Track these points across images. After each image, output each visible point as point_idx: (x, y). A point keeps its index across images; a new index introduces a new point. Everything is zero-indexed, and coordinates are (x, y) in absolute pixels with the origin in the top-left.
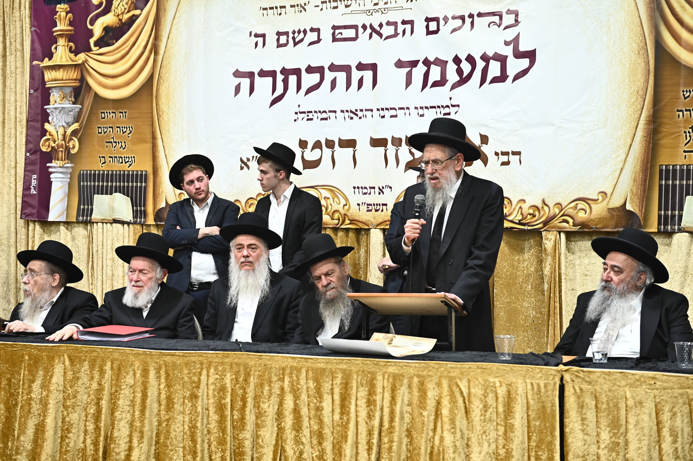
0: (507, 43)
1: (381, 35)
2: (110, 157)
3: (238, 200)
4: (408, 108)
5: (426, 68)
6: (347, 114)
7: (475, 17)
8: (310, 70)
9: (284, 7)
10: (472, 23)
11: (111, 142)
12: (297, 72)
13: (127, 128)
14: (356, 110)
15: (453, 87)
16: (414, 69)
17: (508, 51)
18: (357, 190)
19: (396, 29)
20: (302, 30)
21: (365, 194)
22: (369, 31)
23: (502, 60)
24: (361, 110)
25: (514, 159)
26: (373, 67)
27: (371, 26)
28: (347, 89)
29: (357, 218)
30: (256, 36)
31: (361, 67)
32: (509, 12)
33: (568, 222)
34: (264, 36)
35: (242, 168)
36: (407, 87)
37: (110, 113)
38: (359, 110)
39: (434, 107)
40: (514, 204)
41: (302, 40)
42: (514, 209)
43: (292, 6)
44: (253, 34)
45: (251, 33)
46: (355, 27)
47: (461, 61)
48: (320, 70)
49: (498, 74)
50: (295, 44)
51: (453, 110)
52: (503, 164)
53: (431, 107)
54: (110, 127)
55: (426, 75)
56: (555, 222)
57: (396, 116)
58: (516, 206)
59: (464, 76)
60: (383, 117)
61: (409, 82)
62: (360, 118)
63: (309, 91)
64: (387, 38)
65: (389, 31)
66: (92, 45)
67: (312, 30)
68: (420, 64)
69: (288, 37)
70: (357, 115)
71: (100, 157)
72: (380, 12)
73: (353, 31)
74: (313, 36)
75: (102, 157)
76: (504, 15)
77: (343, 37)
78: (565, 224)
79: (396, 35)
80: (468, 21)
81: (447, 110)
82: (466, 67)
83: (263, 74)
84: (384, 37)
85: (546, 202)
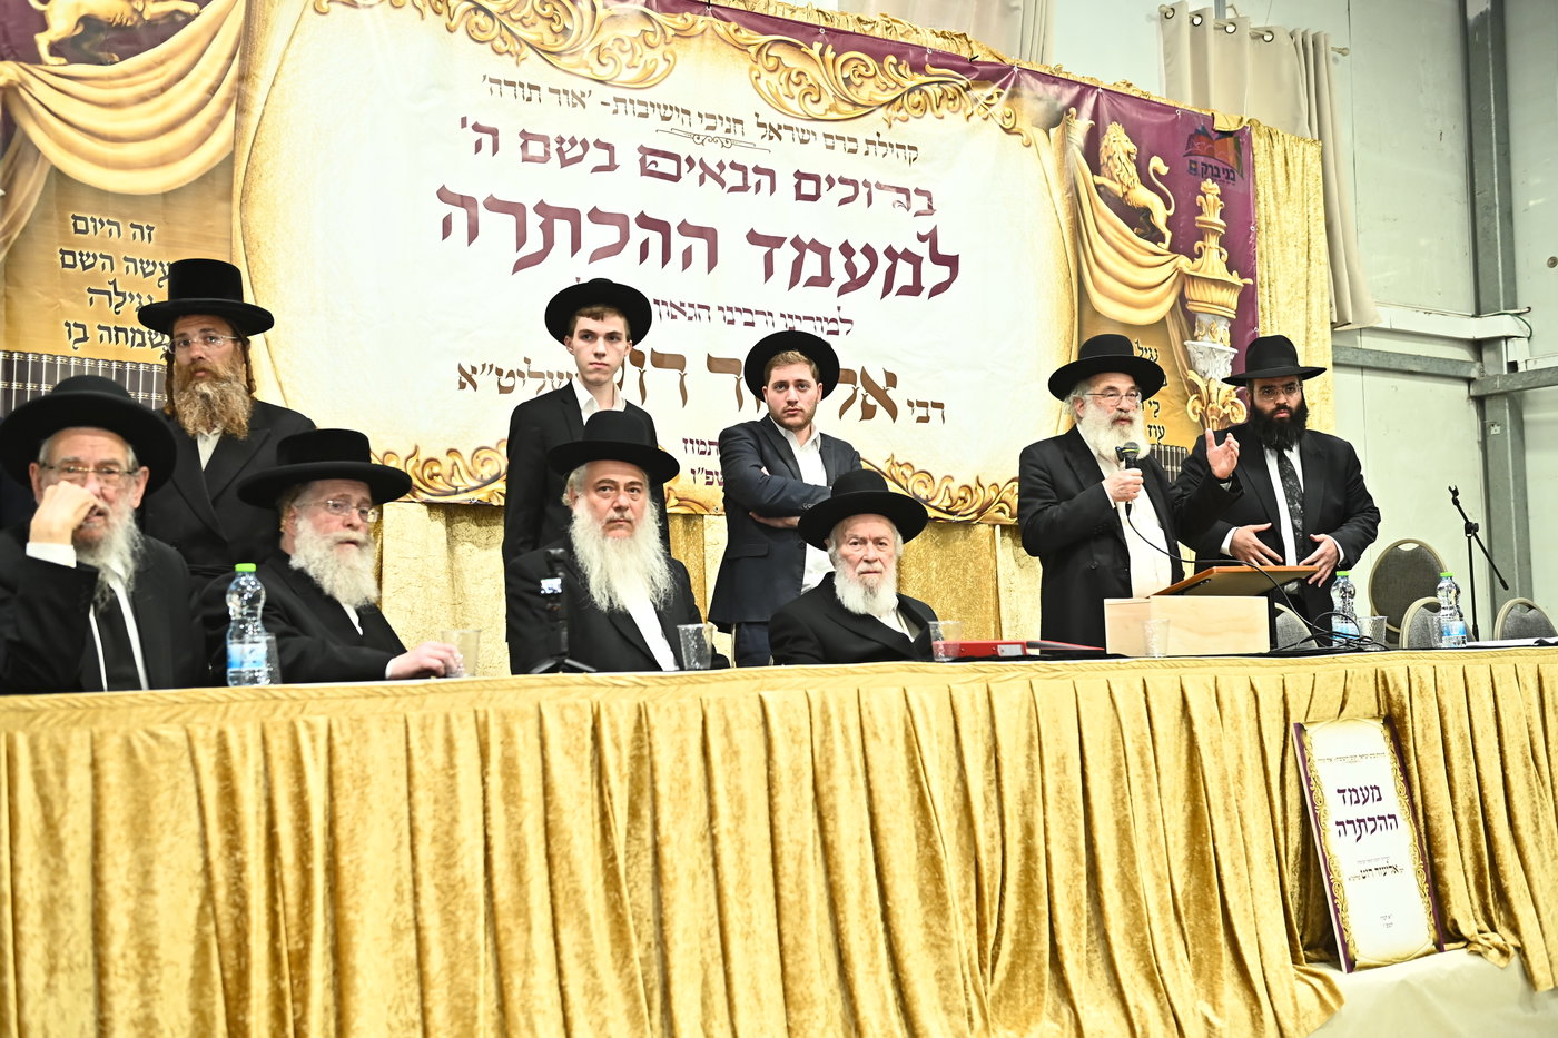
0: (921, 238)
1: (723, 184)
2: (100, 327)
3: (456, 451)
4: (770, 314)
5: (797, 253)
6: (664, 309)
7: (873, 188)
8: (596, 216)
9: (537, 88)
10: (870, 196)
11: (108, 293)
12: (572, 216)
13: (154, 264)
14: (682, 304)
15: (843, 290)
16: (776, 251)
17: (922, 250)
18: (689, 445)
19: (745, 179)
20: (579, 140)
21: (703, 453)
22: (698, 170)
23: (916, 261)
24: (691, 306)
25: (934, 413)
26: (709, 234)
27: (702, 163)
28: (664, 263)
29: (691, 496)
30: (477, 128)
31: (685, 228)
32: (917, 191)
33: (1004, 512)
34: (494, 132)
35: (462, 386)
36: (767, 278)
37: (101, 221)
38: (686, 305)
39: (812, 319)
40: (938, 482)
41: (579, 159)
42: (939, 490)
43: (551, 90)
44: (470, 123)
45: (464, 122)
46: (676, 157)
47: (853, 252)
48: (621, 221)
49: (910, 283)
50: (565, 163)
51: (843, 327)
52: (920, 420)
53: (806, 318)
54: (102, 256)
55: (797, 266)
56: (991, 512)
57: (752, 324)
58: (941, 485)
59: (858, 276)
60: (732, 322)
61: (769, 272)
62: (690, 319)
63: (595, 256)
64: (733, 189)
65: (734, 178)
66: (43, 50)
67: (598, 144)
68: (787, 244)
69: (547, 145)
70: (684, 313)
71: (67, 324)
72: (719, 142)
73: (674, 163)
74: (601, 157)
75: (76, 325)
76: (913, 194)
77: (658, 169)
78: (1001, 515)
79: (744, 188)
80: (863, 191)
81: (833, 327)
82: (862, 264)
83: (495, 205)
84: (727, 188)
85: (981, 482)
